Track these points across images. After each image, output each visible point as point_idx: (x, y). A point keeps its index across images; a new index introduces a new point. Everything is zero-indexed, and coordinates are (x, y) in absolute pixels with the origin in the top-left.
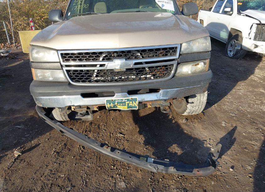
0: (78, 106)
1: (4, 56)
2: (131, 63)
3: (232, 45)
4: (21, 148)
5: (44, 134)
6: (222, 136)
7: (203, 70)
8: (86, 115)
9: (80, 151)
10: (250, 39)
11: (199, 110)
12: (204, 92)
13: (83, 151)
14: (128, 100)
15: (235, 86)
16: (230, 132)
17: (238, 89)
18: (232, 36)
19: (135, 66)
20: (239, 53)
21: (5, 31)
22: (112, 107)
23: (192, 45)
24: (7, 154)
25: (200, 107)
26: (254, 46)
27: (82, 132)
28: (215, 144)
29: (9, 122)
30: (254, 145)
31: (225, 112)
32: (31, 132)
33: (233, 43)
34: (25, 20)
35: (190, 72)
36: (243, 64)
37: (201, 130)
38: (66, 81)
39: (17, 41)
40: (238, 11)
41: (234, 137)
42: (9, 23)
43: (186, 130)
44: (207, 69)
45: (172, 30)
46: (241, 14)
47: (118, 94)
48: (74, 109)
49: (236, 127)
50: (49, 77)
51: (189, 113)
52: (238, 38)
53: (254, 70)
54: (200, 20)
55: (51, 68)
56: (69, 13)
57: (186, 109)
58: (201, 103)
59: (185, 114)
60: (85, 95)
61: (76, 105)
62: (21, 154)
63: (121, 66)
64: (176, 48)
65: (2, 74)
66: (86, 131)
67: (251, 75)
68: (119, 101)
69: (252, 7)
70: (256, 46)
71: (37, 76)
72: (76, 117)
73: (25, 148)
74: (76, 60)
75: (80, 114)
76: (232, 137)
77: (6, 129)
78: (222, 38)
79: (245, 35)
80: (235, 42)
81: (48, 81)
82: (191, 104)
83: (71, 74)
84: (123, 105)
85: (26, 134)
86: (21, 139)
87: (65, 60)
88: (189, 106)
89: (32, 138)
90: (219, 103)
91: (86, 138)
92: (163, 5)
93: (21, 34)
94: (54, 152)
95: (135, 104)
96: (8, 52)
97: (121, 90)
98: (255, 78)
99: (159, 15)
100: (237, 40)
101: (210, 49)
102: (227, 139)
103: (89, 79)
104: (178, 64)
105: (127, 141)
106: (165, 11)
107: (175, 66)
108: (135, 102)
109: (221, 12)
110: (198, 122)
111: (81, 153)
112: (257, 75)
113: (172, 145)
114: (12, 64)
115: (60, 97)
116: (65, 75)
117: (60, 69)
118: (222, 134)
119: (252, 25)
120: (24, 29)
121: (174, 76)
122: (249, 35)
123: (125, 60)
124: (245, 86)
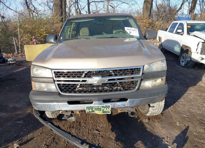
0: (65, 110)
1: (12, 63)
2: (106, 80)
3: (183, 57)
4: (19, 141)
5: (38, 129)
6: (177, 135)
7: (161, 84)
8: (71, 116)
9: (65, 145)
10: (198, 53)
11: (158, 112)
12: (162, 100)
13: (67, 145)
14: (103, 106)
15: (186, 91)
16: (183, 131)
17: (189, 94)
18: (184, 50)
19: (109, 81)
20: (189, 63)
21: (14, 44)
22: (91, 111)
23: (152, 66)
24: (9, 146)
25: (159, 110)
26: (200, 58)
27: (67, 128)
28: (172, 141)
29: (12, 118)
30: (203, 144)
31: (179, 113)
32: (28, 127)
33: (184, 56)
34: (29, 37)
35: (150, 86)
36: (193, 72)
37: (160, 128)
38: (57, 91)
39: (23, 51)
40: (187, 32)
41: (186, 136)
42: (18, 39)
43: (149, 128)
44: (164, 83)
45: (137, 55)
46: (190, 34)
47: (96, 102)
48: (62, 113)
49: (188, 127)
50: (44, 88)
51: (151, 114)
52: (188, 52)
53: (202, 77)
54: (159, 37)
55: (46, 82)
56: (62, 38)
57: (149, 112)
58: (160, 107)
59: (148, 115)
60: (70, 103)
61: (63, 110)
62: (19, 146)
63: (98, 82)
64: (140, 68)
65: (10, 77)
66: (70, 127)
67: (199, 82)
68: (96, 107)
69: (198, 29)
70: (202, 59)
71: (35, 87)
72: (63, 118)
73: (22, 141)
74: (65, 77)
75: (66, 116)
76: (185, 135)
77: (9, 123)
78: (176, 51)
79: (193, 50)
80: (186, 55)
81: (43, 91)
82: (152, 108)
83: (61, 86)
84: (99, 111)
85: (24, 129)
86: (20, 133)
87: (57, 76)
88: (151, 109)
89: (28, 132)
90: (174, 105)
91: (70, 137)
92: (130, 32)
93: (26, 48)
94: (45, 145)
95: (108, 109)
96: (15, 60)
97: (98, 99)
98: (202, 84)
99: (127, 40)
100: (187, 54)
101: (166, 69)
102: (181, 137)
103: (74, 90)
104: (142, 80)
105: (102, 137)
106: (132, 37)
107: (139, 81)
108: (109, 109)
109: (174, 32)
110: (158, 121)
111: (65, 147)
112: (204, 82)
113: (137, 142)
114: (18, 69)
115: (52, 104)
116: (56, 87)
117: (53, 83)
118: (176, 133)
119: (199, 43)
120: (28, 43)
121: (138, 89)
122: (197, 50)
123: (101, 77)
124: (194, 91)
